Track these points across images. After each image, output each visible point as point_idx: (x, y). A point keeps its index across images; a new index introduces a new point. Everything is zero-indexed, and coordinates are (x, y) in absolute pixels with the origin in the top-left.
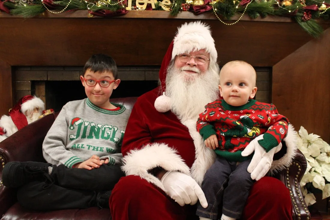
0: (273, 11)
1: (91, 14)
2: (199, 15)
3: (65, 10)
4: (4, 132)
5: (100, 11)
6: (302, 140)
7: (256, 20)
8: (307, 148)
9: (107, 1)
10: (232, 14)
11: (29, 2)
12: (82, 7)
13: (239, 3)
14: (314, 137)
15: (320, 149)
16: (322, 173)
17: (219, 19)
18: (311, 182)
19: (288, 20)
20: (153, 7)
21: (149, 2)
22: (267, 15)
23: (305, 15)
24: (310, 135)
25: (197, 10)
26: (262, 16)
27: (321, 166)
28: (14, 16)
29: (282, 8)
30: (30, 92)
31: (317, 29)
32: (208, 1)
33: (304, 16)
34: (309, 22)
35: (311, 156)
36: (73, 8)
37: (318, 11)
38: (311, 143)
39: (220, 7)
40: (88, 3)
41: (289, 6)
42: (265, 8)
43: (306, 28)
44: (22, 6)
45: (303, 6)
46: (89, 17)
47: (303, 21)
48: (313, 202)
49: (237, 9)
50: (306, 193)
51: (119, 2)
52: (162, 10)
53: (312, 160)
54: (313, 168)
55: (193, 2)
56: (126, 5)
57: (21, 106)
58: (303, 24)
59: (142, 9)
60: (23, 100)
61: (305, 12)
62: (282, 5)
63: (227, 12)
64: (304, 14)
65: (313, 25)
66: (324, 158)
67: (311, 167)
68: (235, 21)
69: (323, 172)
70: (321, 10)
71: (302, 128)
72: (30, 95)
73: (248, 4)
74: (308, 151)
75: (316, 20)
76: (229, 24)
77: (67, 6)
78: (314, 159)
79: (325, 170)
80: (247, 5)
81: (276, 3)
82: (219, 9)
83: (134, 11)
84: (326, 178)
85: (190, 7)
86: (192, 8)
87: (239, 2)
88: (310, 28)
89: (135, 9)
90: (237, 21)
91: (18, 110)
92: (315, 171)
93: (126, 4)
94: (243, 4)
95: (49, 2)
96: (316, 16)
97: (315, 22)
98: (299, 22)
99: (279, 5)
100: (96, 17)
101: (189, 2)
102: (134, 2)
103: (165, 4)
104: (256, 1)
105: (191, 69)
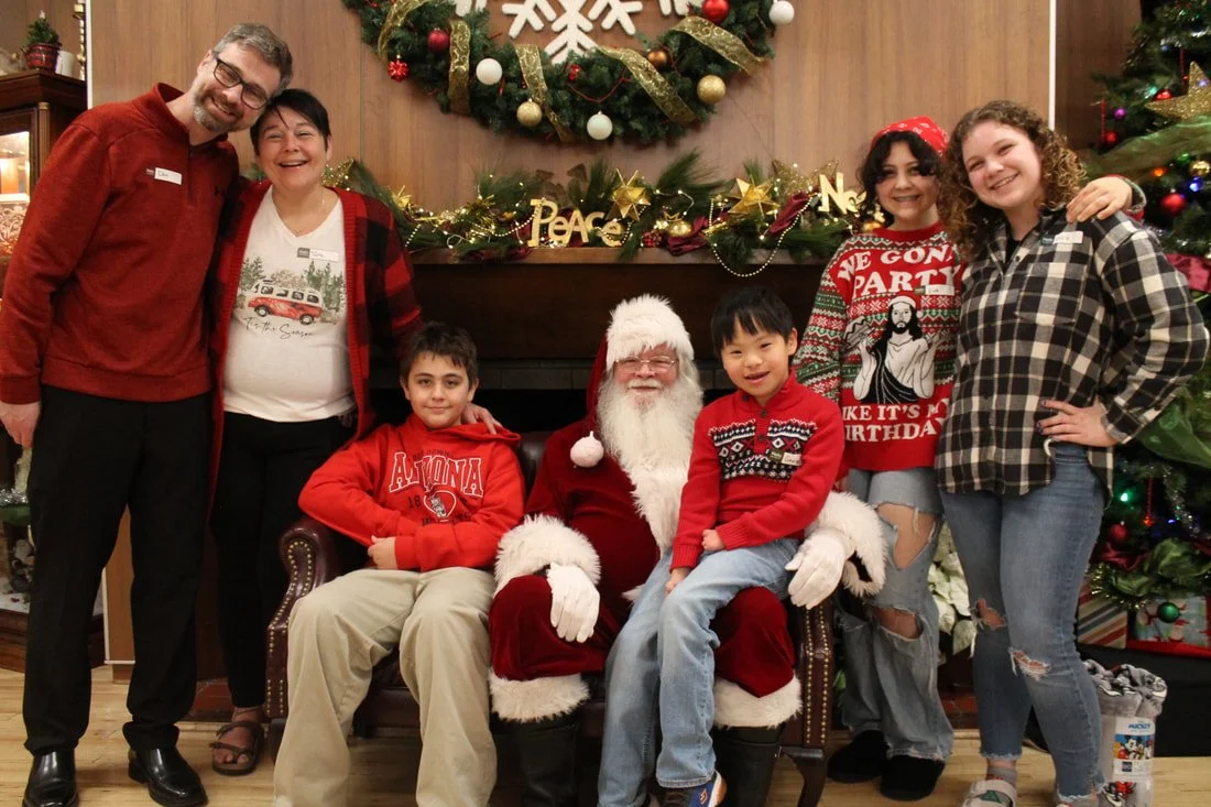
1: (455, 256)
2: (681, 257)
5: (476, 253)
9: (488, 228)
10: (749, 255)
12: (438, 244)
13: (767, 228)
17: (723, 264)
20: (585, 239)
21: (577, 229)
25: (675, 246)
32: (700, 227)
36: (421, 246)
40: (448, 236)
46: (452, 263)
49: (763, 242)
51: (512, 230)
52: (604, 245)
55: (670, 227)
56: (527, 237)
59: (561, 244)
63: (735, 255)
68: (760, 266)
69: (953, 596)
73: (785, 232)
76: (743, 275)
79: (958, 589)
80: (783, 235)
81: (847, 229)
83: (543, 251)
84: (958, 608)
85: (662, 238)
86: (665, 240)
87: (767, 224)
89: (547, 244)
93: (528, 234)
94: (773, 231)
101: (661, 225)
102: (544, 229)
103: (611, 232)
104: (802, 224)
105: (645, 383)
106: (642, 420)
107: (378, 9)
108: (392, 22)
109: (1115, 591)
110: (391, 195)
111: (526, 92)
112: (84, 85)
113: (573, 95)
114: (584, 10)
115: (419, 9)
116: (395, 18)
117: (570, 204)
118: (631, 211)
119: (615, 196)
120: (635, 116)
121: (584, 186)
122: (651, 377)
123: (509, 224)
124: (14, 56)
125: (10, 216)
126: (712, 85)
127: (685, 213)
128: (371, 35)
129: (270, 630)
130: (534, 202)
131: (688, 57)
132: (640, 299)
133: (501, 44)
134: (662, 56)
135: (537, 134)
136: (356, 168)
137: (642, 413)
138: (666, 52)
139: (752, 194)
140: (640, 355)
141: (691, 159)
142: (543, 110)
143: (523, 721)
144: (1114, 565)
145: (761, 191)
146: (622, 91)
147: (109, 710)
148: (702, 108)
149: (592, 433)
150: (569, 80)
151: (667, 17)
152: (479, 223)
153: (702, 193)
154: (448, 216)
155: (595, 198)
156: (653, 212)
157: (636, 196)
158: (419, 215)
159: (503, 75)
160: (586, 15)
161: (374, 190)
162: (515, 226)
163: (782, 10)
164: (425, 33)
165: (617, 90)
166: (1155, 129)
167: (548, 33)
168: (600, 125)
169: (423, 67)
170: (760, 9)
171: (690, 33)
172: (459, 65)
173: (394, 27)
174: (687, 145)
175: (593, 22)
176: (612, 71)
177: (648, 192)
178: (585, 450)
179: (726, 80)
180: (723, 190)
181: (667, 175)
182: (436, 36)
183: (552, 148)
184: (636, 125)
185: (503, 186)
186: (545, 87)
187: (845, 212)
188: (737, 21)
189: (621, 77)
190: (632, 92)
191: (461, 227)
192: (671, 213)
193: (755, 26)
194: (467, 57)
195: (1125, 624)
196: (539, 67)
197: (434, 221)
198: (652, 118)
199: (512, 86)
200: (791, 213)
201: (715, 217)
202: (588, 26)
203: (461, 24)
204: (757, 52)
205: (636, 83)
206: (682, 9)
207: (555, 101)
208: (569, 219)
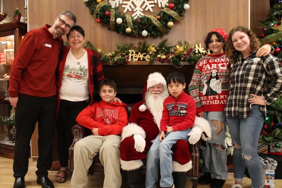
1: (111, 63)
2: (164, 63)
5: (116, 62)
9: (119, 57)
10: (179, 63)
12: (108, 60)
17: (173, 65)
20: (141, 59)
21: (139, 57)
25: (162, 61)
32: (168, 56)
40: (110, 59)
46: (111, 65)
49: (183, 60)
52: (146, 61)
55: (161, 56)
56: (128, 59)
59: (136, 60)
63: (176, 63)
66: (227, 134)
68: (182, 65)
69: (227, 142)
76: (178, 68)
80: (187, 58)
83: (132, 62)
86: (160, 59)
87: (184, 56)
89: (133, 60)
101: (159, 56)
102: (132, 57)
103: (147, 57)
104: (191, 56)
105: (156, 92)
106: (155, 101)
107: (94, 6)
108: (97, 9)
109: (265, 140)
110: (97, 49)
111: (128, 25)
112: (26, 24)
113: (139, 26)
114: (141, 6)
115: (103, 6)
116: (98, 9)
117: (138, 51)
118: (152, 53)
119: (148, 49)
120: (153, 31)
121: (141, 47)
122: (157, 91)
123: (124, 56)
124: (11, 18)
125: (9, 54)
126: (171, 24)
127: (165, 53)
128: (92, 12)
130: (130, 51)
131: (165, 17)
132: (155, 73)
133: (122, 14)
134: (159, 17)
135: (130, 35)
136: (89, 43)
137: (155, 99)
138: (160, 16)
139: (180, 49)
140: (155, 86)
141: (166, 41)
142: (132, 30)
143: (128, 170)
144: (264, 134)
145: (182, 48)
146: (150, 25)
147: (32, 168)
148: (168, 29)
149: (144, 104)
150: (138, 23)
151: (160, 8)
152: (117, 56)
153: (168, 48)
154: (110, 54)
155: (144, 50)
156: (157, 53)
157: (153, 49)
158: (103, 54)
159: (123, 21)
160: (141, 8)
161: (93, 48)
163: (187, 6)
164: (105, 12)
165: (149, 25)
166: (273, 33)
167: (133, 12)
168: (145, 33)
169: (104, 20)
170: (182, 6)
171: (166, 12)
172: (112, 19)
173: (98, 11)
174: (165, 37)
175: (143, 9)
176: (148, 20)
177: (156, 48)
178: (142, 108)
179: (174, 23)
180: (173, 48)
181: (160, 44)
182: (107, 13)
183: (134, 38)
184: (153, 33)
185: (122, 47)
186: (132, 24)
187: (201, 53)
188: (176, 9)
189: (150, 22)
190: (152, 25)
191: (113, 57)
192: (161, 53)
193: (180, 10)
194: (114, 18)
195: (267, 148)
196: (131, 20)
197: (107, 55)
198: (157, 31)
199: (125, 24)
200: (189, 53)
201: (171, 54)
202: (142, 10)
203: (113, 10)
204: (181, 16)
205: (153, 23)
206: (163, 6)
207: (135, 28)
208: (138, 55)
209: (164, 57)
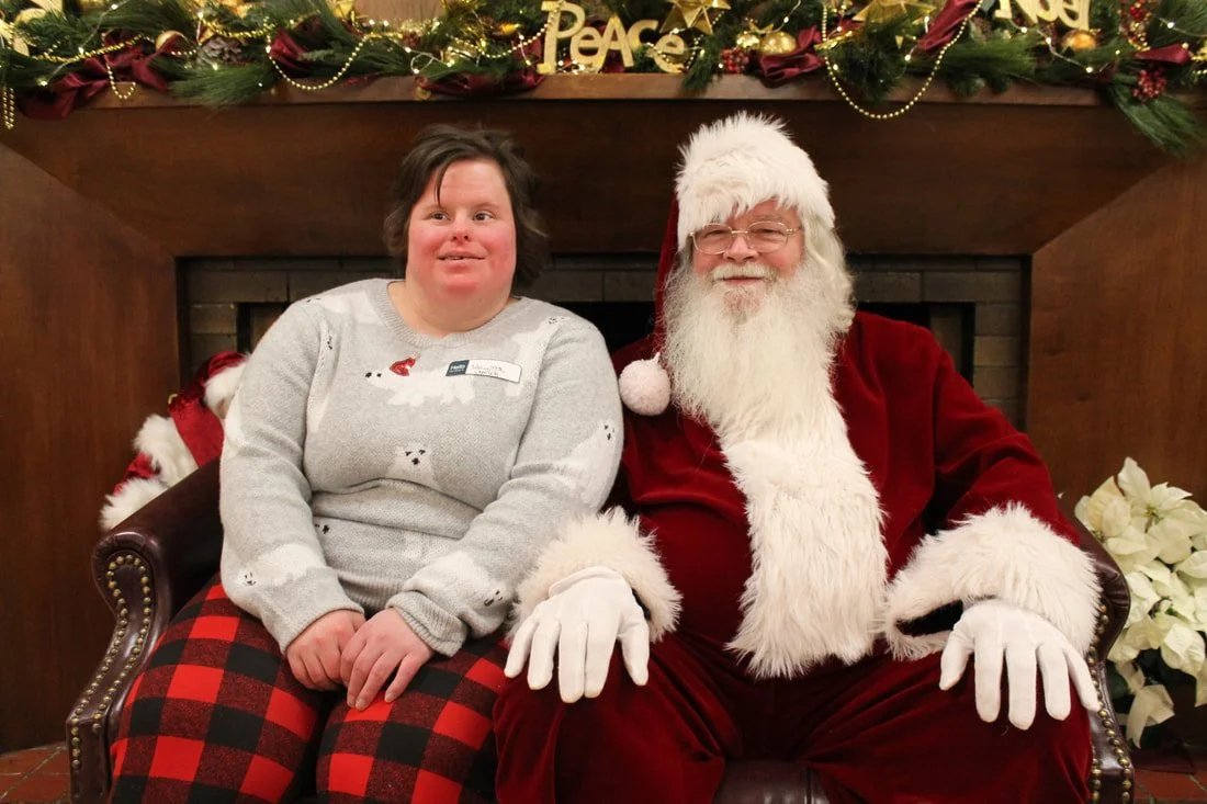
0: (1030, 69)
1: (423, 88)
2: (780, 88)
3: (340, 78)
4: (154, 469)
5: (455, 81)
6: (1129, 507)
7: (975, 99)
8: (1146, 531)
9: (475, 45)
10: (890, 83)
11: (227, 56)
12: (395, 67)
13: (915, 43)
14: (1171, 496)
15: (1191, 538)
16: (1196, 618)
17: (847, 99)
18: (1156, 648)
19: (1087, 99)
20: (628, 62)
21: (615, 46)
22: (1010, 84)
23: (1143, 79)
24: (1157, 487)
25: (771, 70)
26: (996, 86)
27: (1192, 594)
28: (182, 102)
29: (1062, 60)
30: (234, 341)
31: (1188, 128)
32: (809, 41)
33: (1141, 83)
34: (1157, 102)
35: (1158, 559)
36: (367, 70)
37: (1193, 66)
38: (1161, 516)
39: (850, 60)
40: (412, 55)
41: (1086, 49)
42: (1004, 62)
43: (1149, 124)
44: (205, 69)
45: (1139, 48)
46: (417, 99)
47: (1135, 101)
48: (1164, 714)
49: (910, 65)
50: (1140, 683)
51: (515, 48)
52: (658, 70)
53: (1162, 575)
54: (1165, 601)
55: (761, 43)
56: (537, 58)
57: (205, 385)
58: (1135, 113)
59: (592, 69)
60: (210, 367)
61: (1143, 72)
62: (1064, 50)
63: (872, 78)
64: (1140, 76)
65: (1172, 116)
66: (1202, 567)
67: (1158, 599)
70: (1200, 61)
71: (1130, 463)
72: (235, 350)
73: (945, 48)
74: (1149, 545)
75: (1182, 98)
76: (879, 117)
77: (347, 64)
78: (1168, 571)
80: (943, 52)
81: (1043, 43)
82: (846, 68)
83: (566, 78)
85: (750, 59)
86: (754, 64)
87: (914, 38)
88: (1159, 123)
89: (569, 69)
90: (908, 103)
91: (197, 400)
92: (1171, 612)
93: (539, 55)
94: (926, 48)
95: (289, 52)
96: (1183, 83)
97: (1180, 104)
98: (1121, 106)
99: (1052, 50)
100: (439, 97)
101: (746, 41)
102: (563, 47)
103: (668, 50)
104: (972, 36)
105: (740, 271)
117: (603, 11)
118: (701, 17)
122: (747, 258)
123: (513, 38)
127: (786, 20)
129: (71, 726)
130: (545, 6)
137: (738, 322)
140: (731, 223)
149: (658, 354)
152: (457, 36)
154: (409, 27)
156: (730, 22)
158: (369, 29)
162: (518, 41)
187: (1036, 21)
191: (436, 43)
192: (761, 28)
197: (391, 37)
200: (953, 18)
201: (830, 28)
208: (602, 33)
209: (784, 44)
